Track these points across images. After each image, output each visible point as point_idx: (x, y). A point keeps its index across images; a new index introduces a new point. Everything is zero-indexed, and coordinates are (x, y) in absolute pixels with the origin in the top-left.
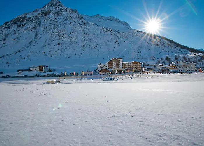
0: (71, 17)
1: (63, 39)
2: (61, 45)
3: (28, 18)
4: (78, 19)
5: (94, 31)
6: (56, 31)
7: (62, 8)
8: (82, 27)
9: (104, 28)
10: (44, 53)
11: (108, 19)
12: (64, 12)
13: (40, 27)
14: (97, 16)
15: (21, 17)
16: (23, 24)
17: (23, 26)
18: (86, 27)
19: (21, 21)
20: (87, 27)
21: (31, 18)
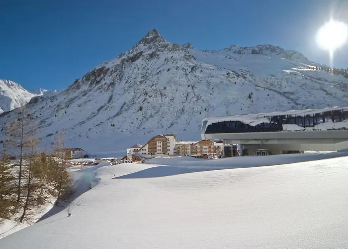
0: (172, 58)
1: (150, 100)
2: (143, 110)
3: (106, 70)
4: (183, 60)
5: (208, 81)
6: (142, 87)
7: (160, 45)
8: (187, 74)
9: (230, 71)
10: (114, 126)
11: (254, 52)
12: (162, 51)
13: (121, 82)
14: (230, 50)
15: (97, 68)
16: (98, 79)
17: (98, 82)
18: (195, 73)
19: (95, 76)
20: (198, 73)
21: (111, 69)
